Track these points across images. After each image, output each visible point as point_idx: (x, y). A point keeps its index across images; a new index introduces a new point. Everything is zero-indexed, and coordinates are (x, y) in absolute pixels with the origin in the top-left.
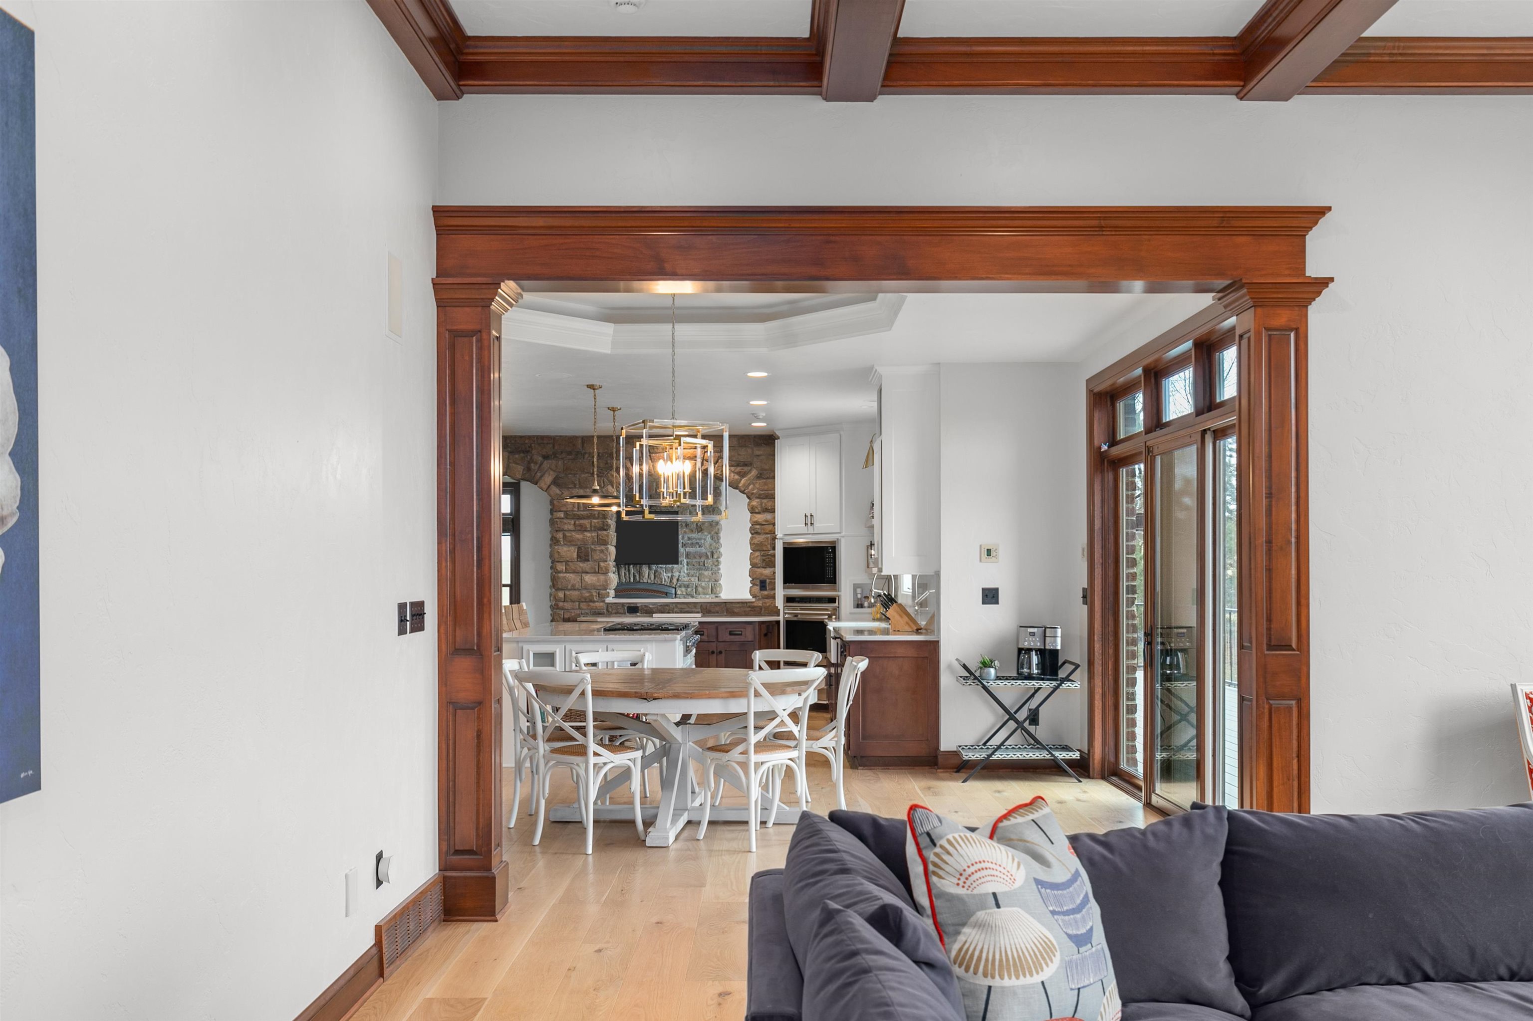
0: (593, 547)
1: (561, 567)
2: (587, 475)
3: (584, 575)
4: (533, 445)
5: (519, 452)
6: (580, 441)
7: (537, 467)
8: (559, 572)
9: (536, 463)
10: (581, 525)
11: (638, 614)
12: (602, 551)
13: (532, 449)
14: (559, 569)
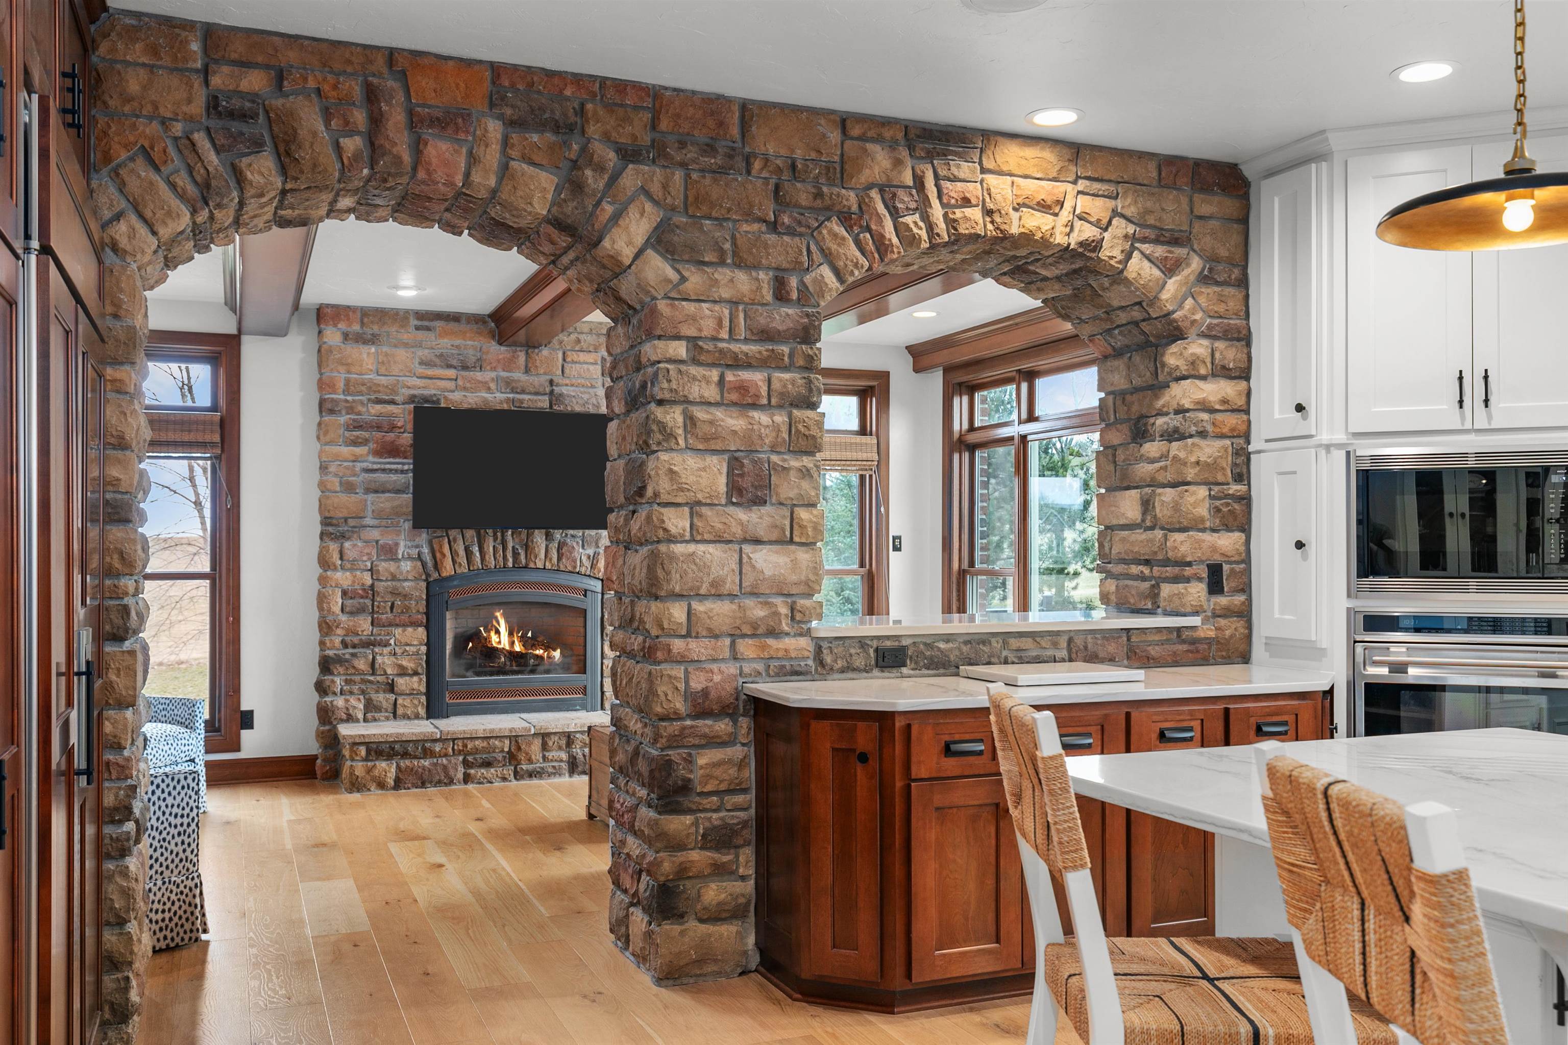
0: (775, 458)
1: (681, 524)
2: (756, 227)
3: (747, 548)
4: (589, 106)
5: (541, 126)
6: (737, 114)
7: (601, 185)
8: (671, 539)
9: (600, 168)
10: (742, 388)
11: (905, 670)
12: (806, 473)
13: (587, 121)
14: (673, 530)
